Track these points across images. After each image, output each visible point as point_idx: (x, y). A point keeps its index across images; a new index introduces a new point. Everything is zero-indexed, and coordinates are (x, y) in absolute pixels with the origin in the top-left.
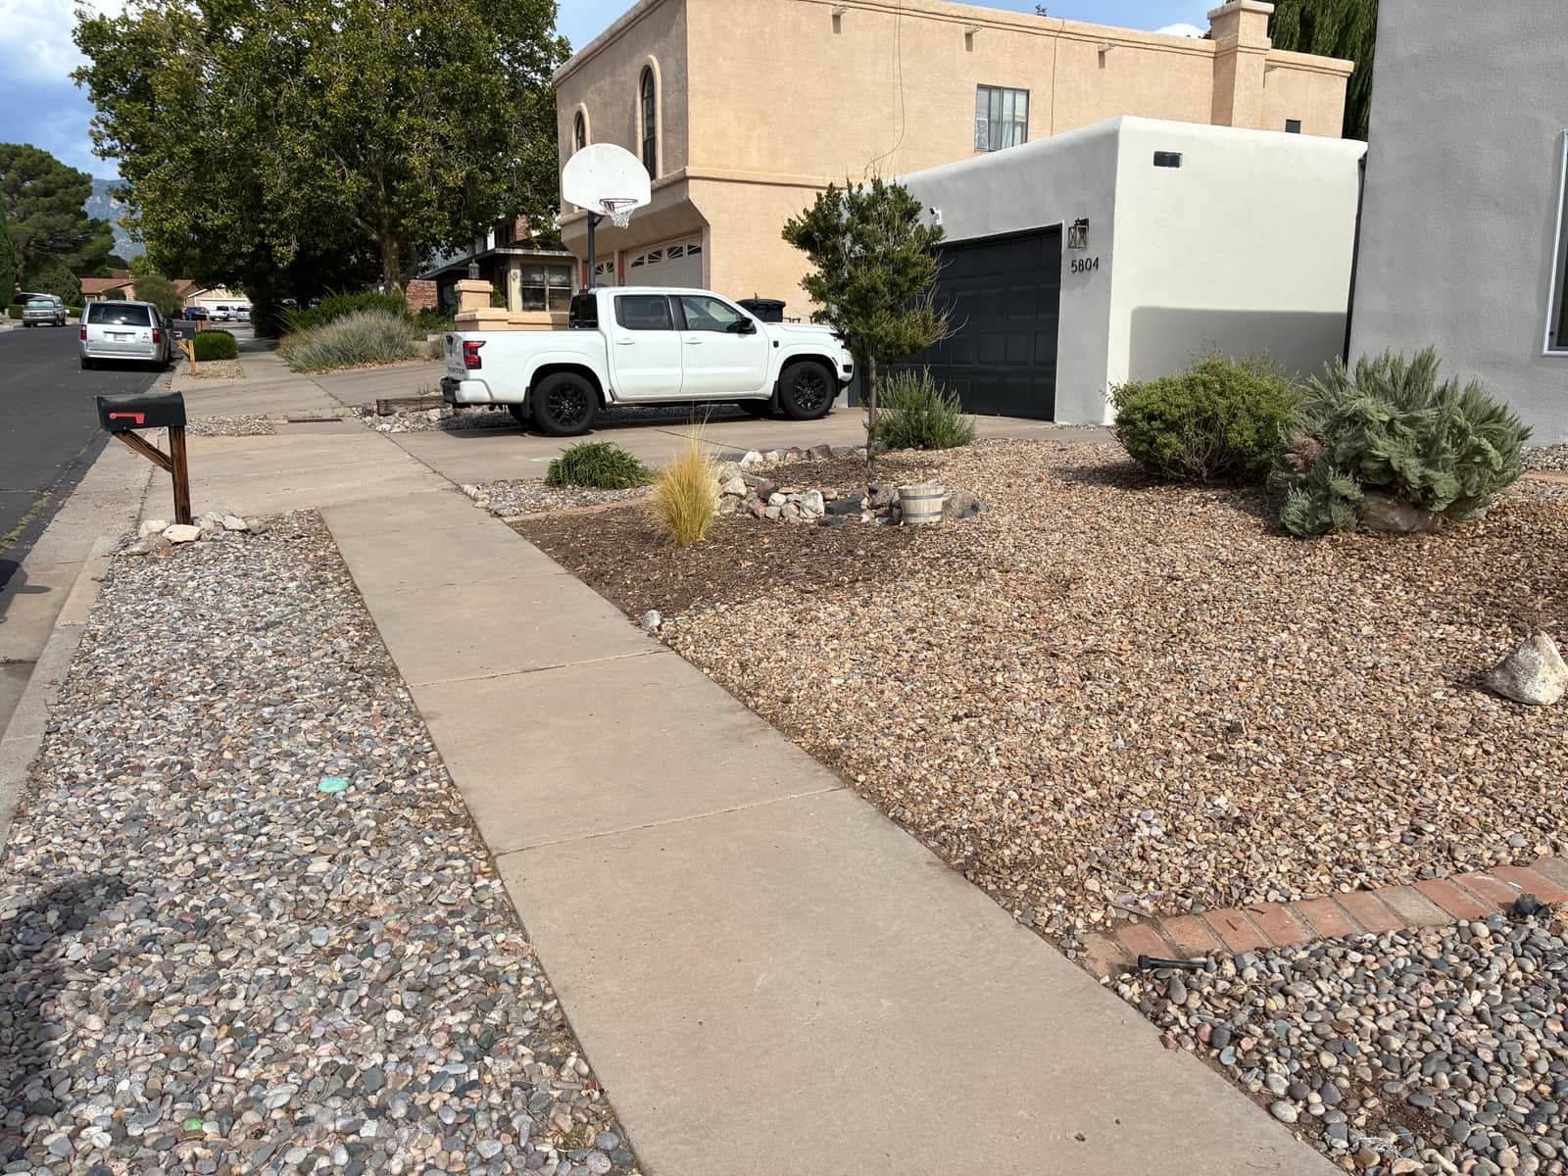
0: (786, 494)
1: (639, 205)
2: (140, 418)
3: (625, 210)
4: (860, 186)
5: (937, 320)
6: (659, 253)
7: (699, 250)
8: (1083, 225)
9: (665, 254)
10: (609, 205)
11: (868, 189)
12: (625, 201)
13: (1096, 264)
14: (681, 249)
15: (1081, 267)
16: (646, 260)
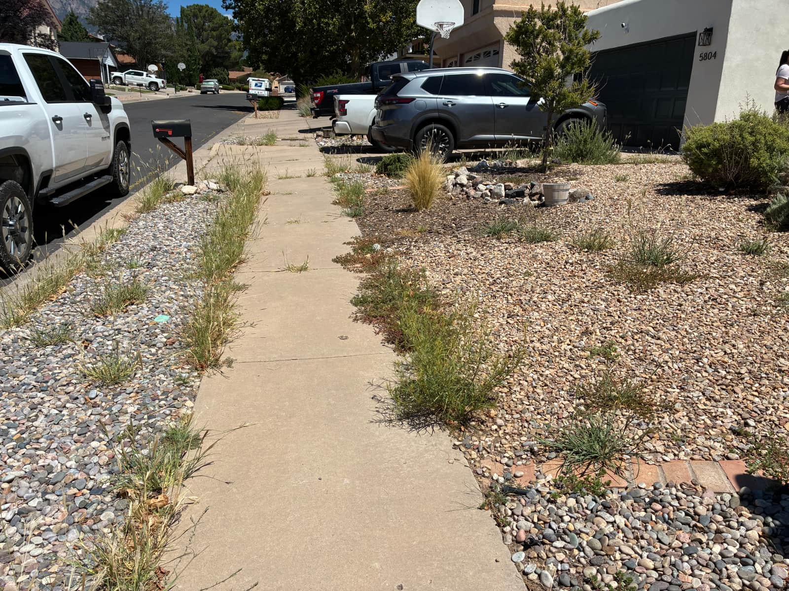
0: (486, 185)
1: (456, 26)
2: (170, 133)
3: (447, 29)
4: (550, 6)
5: (589, 87)
6: (479, 55)
7: (498, 53)
8: (709, 32)
9: (482, 56)
10: (441, 26)
11: (554, 9)
12: (448, 24)
13: (715, 55)
14: (490, 53)
15: (705, 57)
16: (473, 59)
